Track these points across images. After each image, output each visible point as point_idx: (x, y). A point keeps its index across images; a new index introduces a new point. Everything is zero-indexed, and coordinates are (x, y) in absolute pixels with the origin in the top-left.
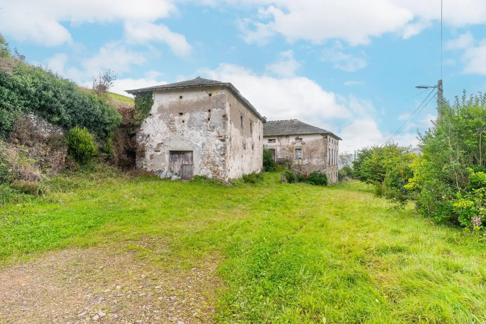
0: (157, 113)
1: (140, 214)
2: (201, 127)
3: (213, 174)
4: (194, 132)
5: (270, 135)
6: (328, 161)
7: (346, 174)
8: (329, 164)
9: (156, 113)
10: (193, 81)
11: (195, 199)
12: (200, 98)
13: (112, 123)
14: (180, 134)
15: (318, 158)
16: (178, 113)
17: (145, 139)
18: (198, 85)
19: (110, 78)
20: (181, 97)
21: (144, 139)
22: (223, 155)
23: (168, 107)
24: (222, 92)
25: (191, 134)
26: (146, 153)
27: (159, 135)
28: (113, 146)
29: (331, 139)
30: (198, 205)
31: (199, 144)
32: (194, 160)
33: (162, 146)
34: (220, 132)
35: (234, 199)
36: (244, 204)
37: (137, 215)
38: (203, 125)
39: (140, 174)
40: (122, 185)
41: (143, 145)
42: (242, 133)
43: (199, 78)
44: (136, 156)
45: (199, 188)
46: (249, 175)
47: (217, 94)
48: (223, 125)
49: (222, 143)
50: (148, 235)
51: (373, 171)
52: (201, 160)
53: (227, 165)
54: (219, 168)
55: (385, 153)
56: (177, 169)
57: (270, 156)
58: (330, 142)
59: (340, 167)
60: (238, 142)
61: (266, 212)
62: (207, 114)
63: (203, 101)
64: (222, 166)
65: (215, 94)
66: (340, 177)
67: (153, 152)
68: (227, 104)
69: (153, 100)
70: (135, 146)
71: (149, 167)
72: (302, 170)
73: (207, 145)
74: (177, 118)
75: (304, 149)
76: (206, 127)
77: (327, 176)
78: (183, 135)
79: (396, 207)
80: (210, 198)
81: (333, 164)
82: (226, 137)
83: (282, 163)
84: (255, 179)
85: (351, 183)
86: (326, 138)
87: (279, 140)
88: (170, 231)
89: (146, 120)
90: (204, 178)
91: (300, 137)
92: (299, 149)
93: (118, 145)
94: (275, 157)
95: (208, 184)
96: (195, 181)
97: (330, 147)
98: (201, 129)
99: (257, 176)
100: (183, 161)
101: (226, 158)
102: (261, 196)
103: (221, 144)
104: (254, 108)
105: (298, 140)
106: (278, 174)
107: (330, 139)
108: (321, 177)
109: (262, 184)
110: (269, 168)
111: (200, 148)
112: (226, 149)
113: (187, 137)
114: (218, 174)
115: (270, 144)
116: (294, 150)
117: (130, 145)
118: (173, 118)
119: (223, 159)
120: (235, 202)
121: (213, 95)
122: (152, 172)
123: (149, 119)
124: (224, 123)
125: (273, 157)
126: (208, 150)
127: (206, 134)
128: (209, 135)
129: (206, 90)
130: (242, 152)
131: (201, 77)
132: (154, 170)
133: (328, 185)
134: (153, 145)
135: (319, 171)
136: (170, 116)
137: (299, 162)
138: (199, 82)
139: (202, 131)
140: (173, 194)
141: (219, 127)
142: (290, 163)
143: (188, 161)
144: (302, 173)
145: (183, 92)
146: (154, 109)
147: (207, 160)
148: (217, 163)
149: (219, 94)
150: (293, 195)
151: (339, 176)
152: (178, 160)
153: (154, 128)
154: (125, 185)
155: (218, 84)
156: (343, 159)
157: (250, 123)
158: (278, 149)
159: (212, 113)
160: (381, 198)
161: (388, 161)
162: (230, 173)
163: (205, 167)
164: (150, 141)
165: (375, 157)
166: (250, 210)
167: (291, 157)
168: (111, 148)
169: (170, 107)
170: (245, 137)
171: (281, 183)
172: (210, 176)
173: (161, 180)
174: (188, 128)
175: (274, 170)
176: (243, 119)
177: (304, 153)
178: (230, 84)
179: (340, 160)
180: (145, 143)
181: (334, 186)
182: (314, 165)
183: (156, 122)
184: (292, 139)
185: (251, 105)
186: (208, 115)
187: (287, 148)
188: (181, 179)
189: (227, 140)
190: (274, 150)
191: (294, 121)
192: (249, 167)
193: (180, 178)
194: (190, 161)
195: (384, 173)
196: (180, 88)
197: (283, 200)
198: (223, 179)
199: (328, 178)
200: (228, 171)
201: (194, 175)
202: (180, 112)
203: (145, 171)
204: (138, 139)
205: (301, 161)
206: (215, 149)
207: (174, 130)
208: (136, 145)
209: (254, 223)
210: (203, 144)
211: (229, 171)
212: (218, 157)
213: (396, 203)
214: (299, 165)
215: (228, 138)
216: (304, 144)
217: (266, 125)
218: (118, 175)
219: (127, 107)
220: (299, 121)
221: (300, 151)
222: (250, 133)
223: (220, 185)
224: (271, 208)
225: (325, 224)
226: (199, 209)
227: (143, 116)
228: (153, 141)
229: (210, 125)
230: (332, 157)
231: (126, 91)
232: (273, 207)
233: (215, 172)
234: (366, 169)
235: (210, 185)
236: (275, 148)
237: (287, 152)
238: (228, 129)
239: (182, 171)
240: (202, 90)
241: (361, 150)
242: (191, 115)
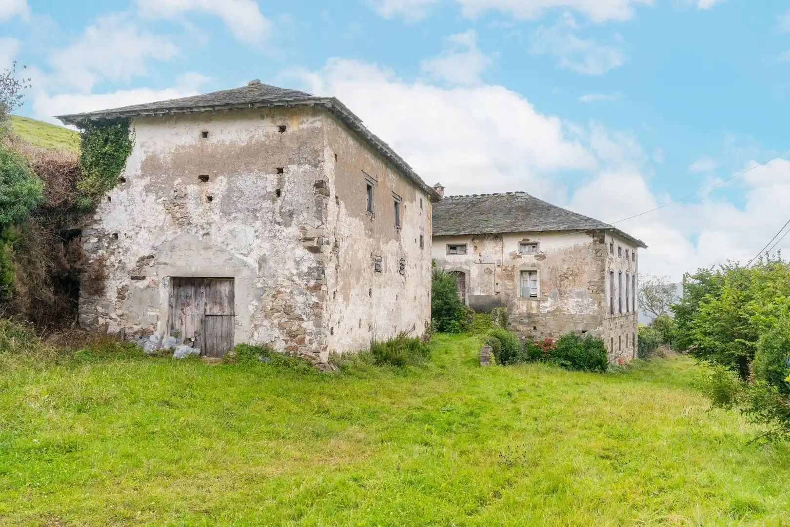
0: (141, 177)
1: (60, 458)
2: (258, 215)
3: (286, 342)
4: (238, 226)
5: (452, 233)
6: (609, 304)
7: (659, 339)
8: (612, 313)
9: (139, 177)
10: (239, 92)
11: (228, 413)
12: (256, 136)
13: (14, 204)
14: (202, 232)
15: (580, 295)
16: (196, 178)
17: (106, 245)
18: (251, 104)
19: (15, 83)
20: (205, 134)
21: (103, 246)
22: (316, 288)
23: (168, 159)
24: (315, 121)
25: (231, 232)
26: (107, 283)
27: (143, 233)
28: (16, 266)
29: (617, 244)
30: (230, 427)
31: (252, 260)
32: (235, 303)
33: (151, 264)
34: (308, 228)
35: (336, 412)
36: (363, 425)
37: (50, 461)
38: (261, 209)
39: (89, 340)
40: (32, 373)
41: (101, 261)
42: (371, 230)
43: (256, 84)
44: (81, 292)
45: (242, 379)
46: (389, 344)
47: (301, 126)
48: (315, 208)
49: (312, 255)
50: (65, 518)
51: (724, 331)
52: (255, 303)
53: (325, 315)
54: (304, 325)
55: (756, 283)
56: (190, 328)
57: (453, 291)
58: (612, 252)
59: (644, 320)
60: (360, 255)
61: (417, 448)
62: (273, 178)
63: (263, 144)
64: (313, 318)
65: (295, 126)
66: (645, 348)
67: (127, 281)
68: (328, 155)
69: (131, 142)
70: (78, 265)
71: (115, 320)
72: (538, 327)
73: (271, 263)
74: (193, 189)
75: (543, 273)
76: (270, 214)
77: (607, 345)
78: (208, 234)
79: (769, 433)
80: (270, 409)
81: (624, 310)
82: (325, 240)
83: (484, 308)
84: (404, 354)
85: (674, 366)
86: (602, 241)
87: (476, 247)
88: (131, 506)
89: (109, 194)
90: (264, 351)
91: (532, 240)
92: (531, 273)
93: (30, 262)
94: (467, 295)
95: (269, 369)
96: (237, 359)
97: (613, 267)
98: (256, 218)
99: (413, 346)
100: (206, 304)
101: (322, 298)
102: (416, 402)
103: (310, 260)
104: (404, 163)
105: (527, 248)
106: (473, 339)
107: (611, 245)
108: (589, 348)
109: (426, 368)
110: (449, 324)
111: (252, 270)
112: (323, 272)
113: (219, 240)
114: (301, 341)
115: (451, 258)
116: (517, 274)
117: (64, 261)
118: (183, 189)
119: (315, 299)
120: (338, 420)
121: (289, 130)
122: (122, 335)
123: (119, 192)
124: (319, 204)
125: (460, 293)
126: (274, 276)
127: (270, 231)
128: (278, 234)
129: (273, 117)
130: (371, 281)
131: (262, 82)
132: (127, 331)
133: (609, 369)
134: (126, 261)
135: (584, 332)
136: (176, 182)
137: (529, 308)
138: (256, 95)
139: (258, 224)
140: (166, 399)
141: (305, 214)
142: (506, 309)
143: (221, 304)
144: (539, 337)
145: (211, 120)
146: (132, 166)
147: (271, 304)
148: (298, 312)
149: (304, 126)
150: (503, 400)
151: (639, 345)
152: (193, 303)
153: (130, 215)
154: (38, 371)
155: (304, 100)
156: (652, 299)
157: (394, 203)
158: (474, 272)
159: (287, 176)
160: (729, 409)
161: (764, 305)
162: (336, 338)
163: (266, 323)
164: (120, 250)
165: (728, 293)
166: (376, 443)
167: (510, 292)
168: (9, 269)
169: (174, 162)
170: (378, 240)
171: (480, 365)
172: (280, 347)
173: (146, 356)
174: (221, 217)
175: (464, 328)
176: (374, 191)
177: (543, 283)
178: (333, 100)
179: (645, 300)
180: (106, 255)
181: (625, 371)
182: (572, 316)
183: (138, 199)
184: (512, 245)
185: (396, 156)
186: (275, 183)
187: (498, 270)
188: (201, 354)
189: (328, 250)
190: (462, 274)
191: (518, 197)
192: (390, 320)
193: (197, 351)
194: (226, 304)
195: (755, 338)
196: (203, 110)
197: (471, 414)
198: (314, 355)
199: (609, 350)
200: (328, 333)
201: (235, 344)
202: (201, 174)
203: (104, 333)
204: (85, 247)
205: (534, 304)
206: (295, 272)
207: (184, 222)
208: (79, 263)
209: (372, 482)
210: (262, 261)
211: (332, 333)
212: (301, 293)
213: (768, 422)
214: (529, 316)
215: (328, 243)
216: (543, 257)
217: (441, 208)
218: (23, 344)
219: (61, 160)
220: (530, 197)
221: (533, 277)
222: (394, 230)
223: (305, 372)
224: (434, 437)
225: (561, 485)
226: (228, 442)
227: (103, 184)
228: (126, 251)
229: (281, 207)
230: (620, 294)
231: (59, 117)
232: (438, 434)
233: (292, 335)
234: (707, 326)
235: (279, 372)
236: (465, 268)
237: (498, 281)
238: (329, 219)
239: (202, 332)
240: (262, 117)
241: (693, 273)
242: (229, 183)
